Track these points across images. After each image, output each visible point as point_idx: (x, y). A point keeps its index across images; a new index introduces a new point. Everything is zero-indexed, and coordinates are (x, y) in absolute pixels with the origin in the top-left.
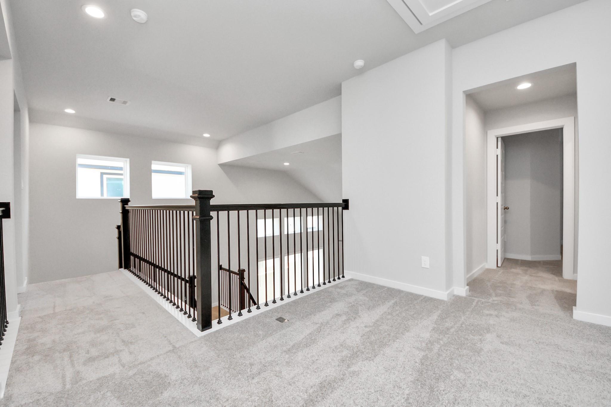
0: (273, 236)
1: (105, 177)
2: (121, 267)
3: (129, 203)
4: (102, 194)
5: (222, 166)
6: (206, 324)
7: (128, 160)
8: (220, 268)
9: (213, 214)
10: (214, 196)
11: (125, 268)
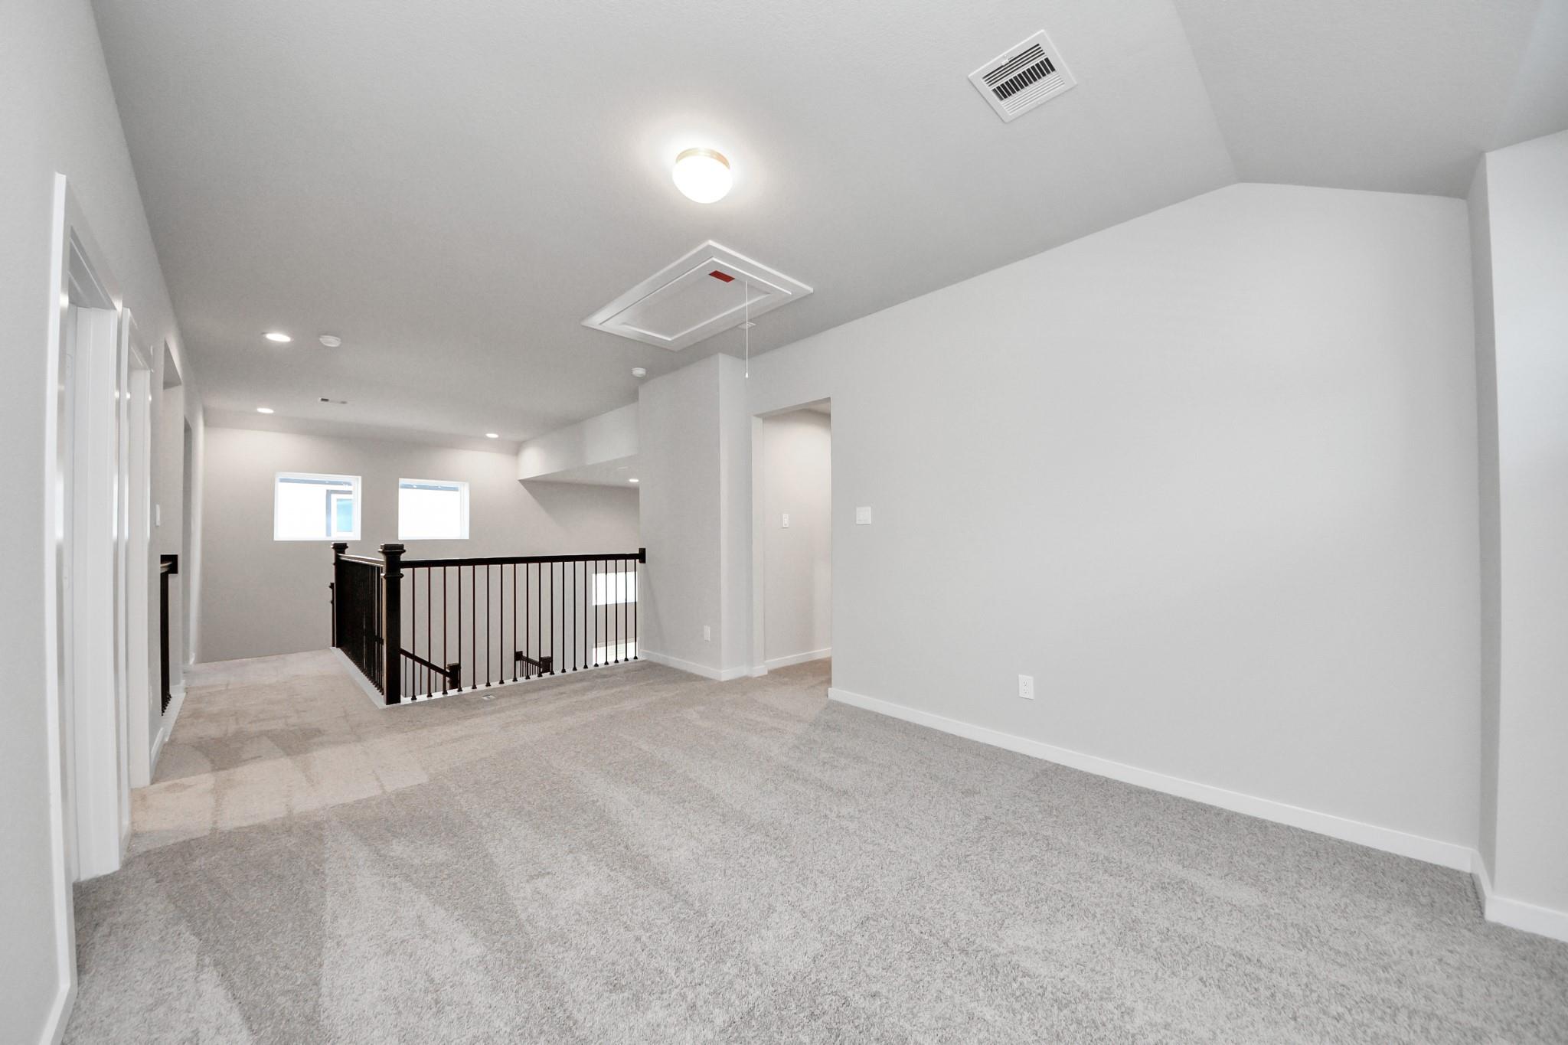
0: (626, 603)
1: (334, 497)
2: (333, 645)
3: (346, 550)
4: (328, 533)
5: (525, 483)
6: (393, 697)
7: (360, 478)
8: (518, 656)
9: (406, 572)
10: (404, 551)
11: (337, 647)
